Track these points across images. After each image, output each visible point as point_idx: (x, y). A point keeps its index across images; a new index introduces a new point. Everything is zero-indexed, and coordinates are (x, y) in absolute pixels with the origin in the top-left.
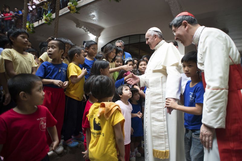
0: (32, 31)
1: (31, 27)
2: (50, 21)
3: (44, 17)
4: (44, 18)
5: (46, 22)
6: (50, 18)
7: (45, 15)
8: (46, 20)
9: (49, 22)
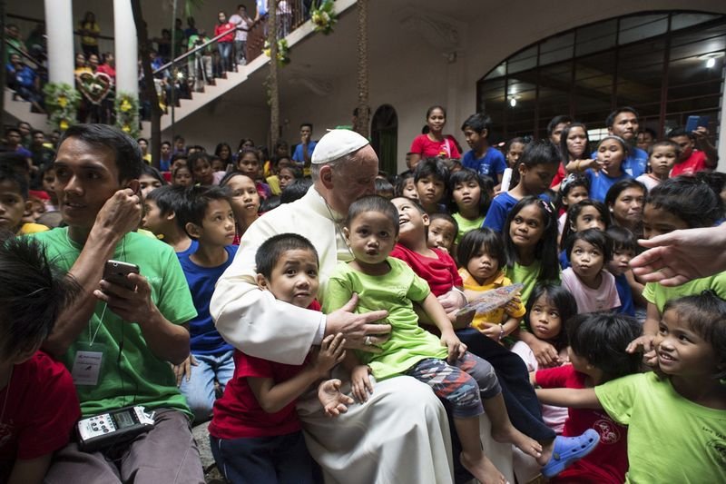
0: (282, 59)
1: (281, 48)
2: (329, 23)
3: (315, 16)
4: (313, 17)
5: (320, 28)
6: (330, 16)
7: (318, 9)
8: (319, 22)
9: (328, 26)
